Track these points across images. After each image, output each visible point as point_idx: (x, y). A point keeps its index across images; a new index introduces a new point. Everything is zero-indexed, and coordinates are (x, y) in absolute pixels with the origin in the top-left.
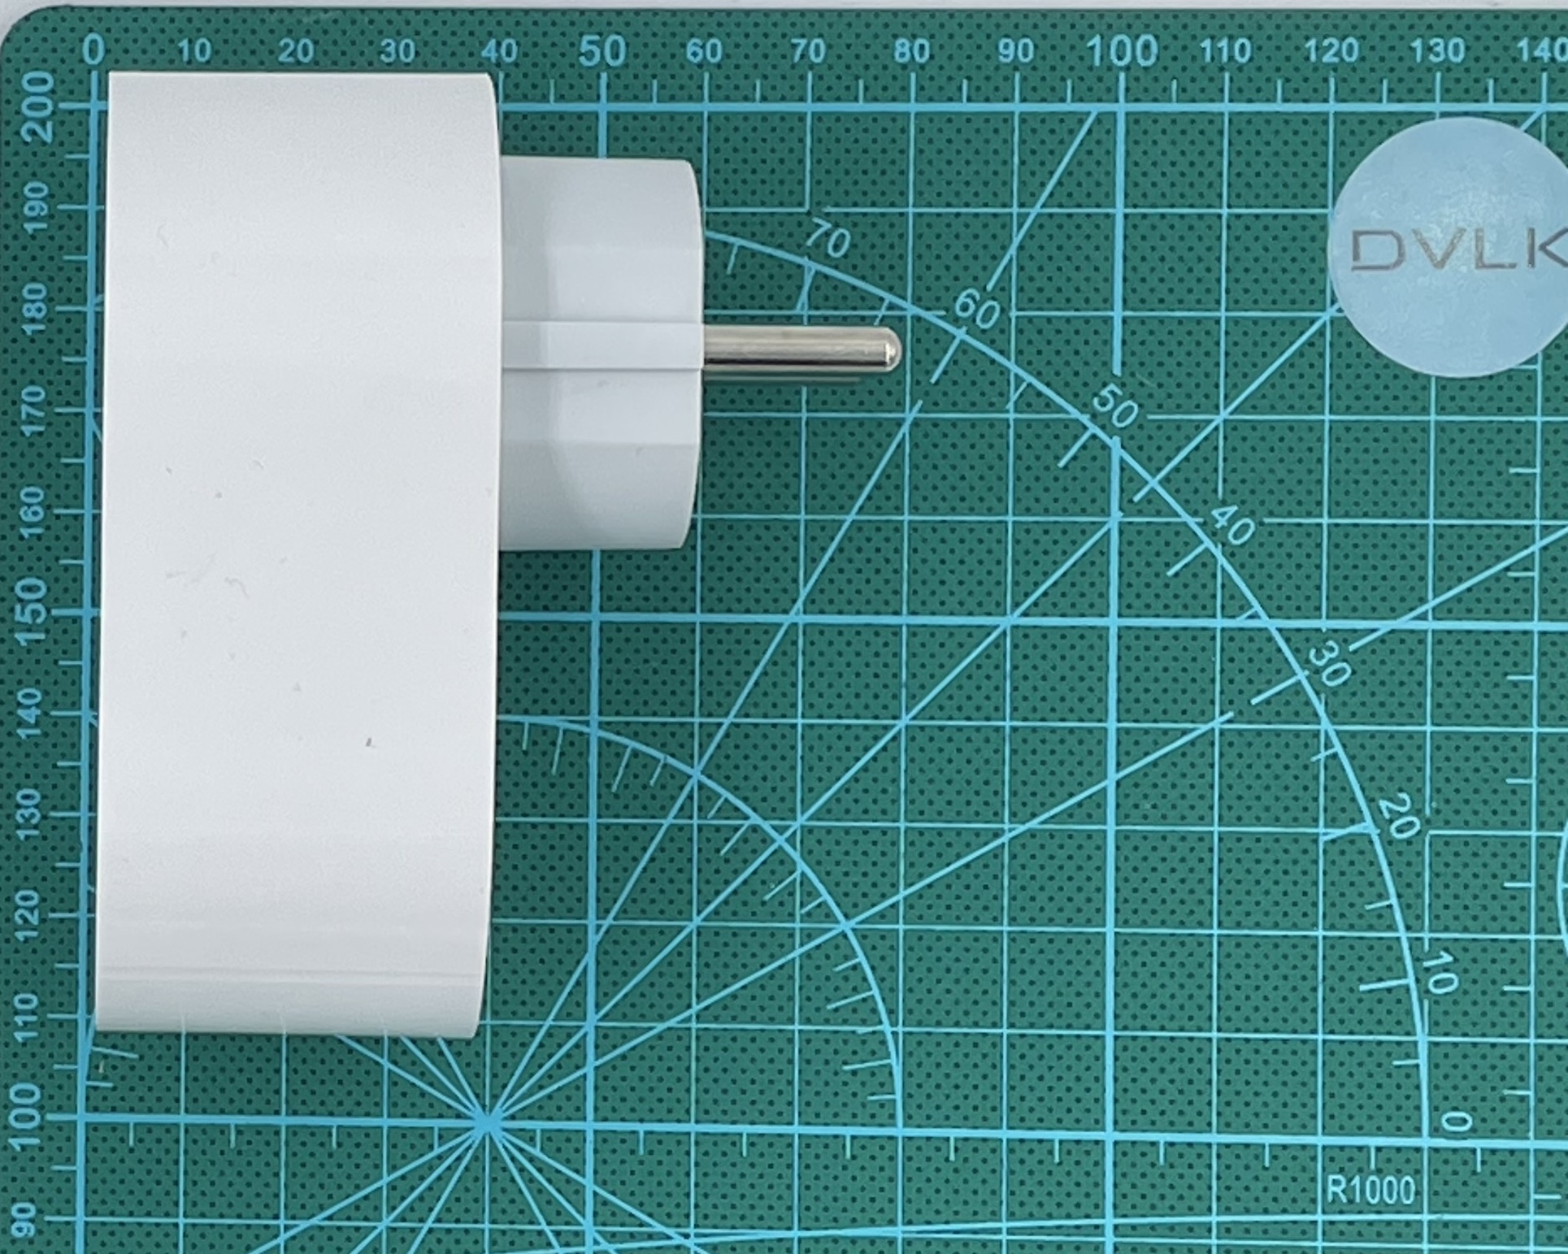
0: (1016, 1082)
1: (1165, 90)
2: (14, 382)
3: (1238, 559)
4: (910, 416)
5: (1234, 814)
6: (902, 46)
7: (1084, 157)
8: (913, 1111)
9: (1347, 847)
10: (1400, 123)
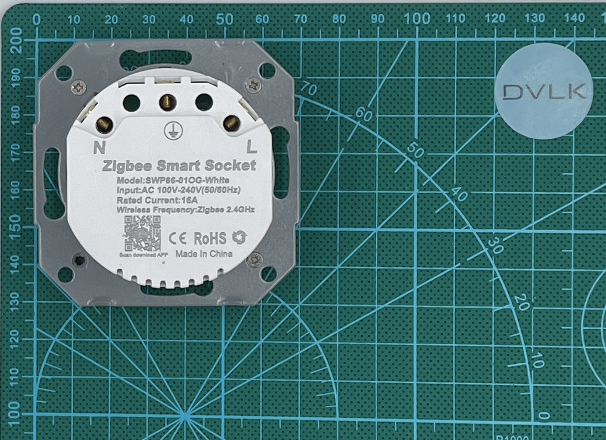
0: (380, 401)
1: (433, 33)
2: (8, 142)
3: (461, 207)
4: (339, 154)
5: (461, 301)
6: (335, 17)
7: (404, 58)
8: (343, 412)
9: (503, 314)
10: (521, 45)
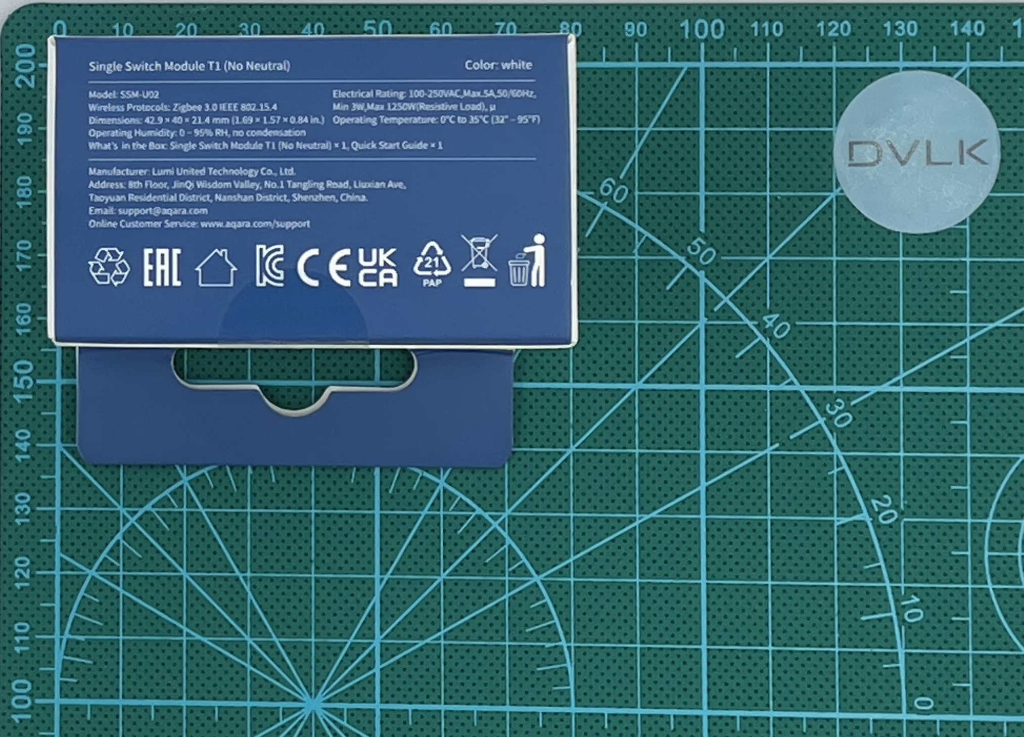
0: (646, 678)
1: (729, 54)
2: (12, 238)
3: (780, 347)
5: (780, 508)
6: (564, 26)
7: (679, 96)
8: (582, 697)
9: (852, 529)
10: (878, 74)
